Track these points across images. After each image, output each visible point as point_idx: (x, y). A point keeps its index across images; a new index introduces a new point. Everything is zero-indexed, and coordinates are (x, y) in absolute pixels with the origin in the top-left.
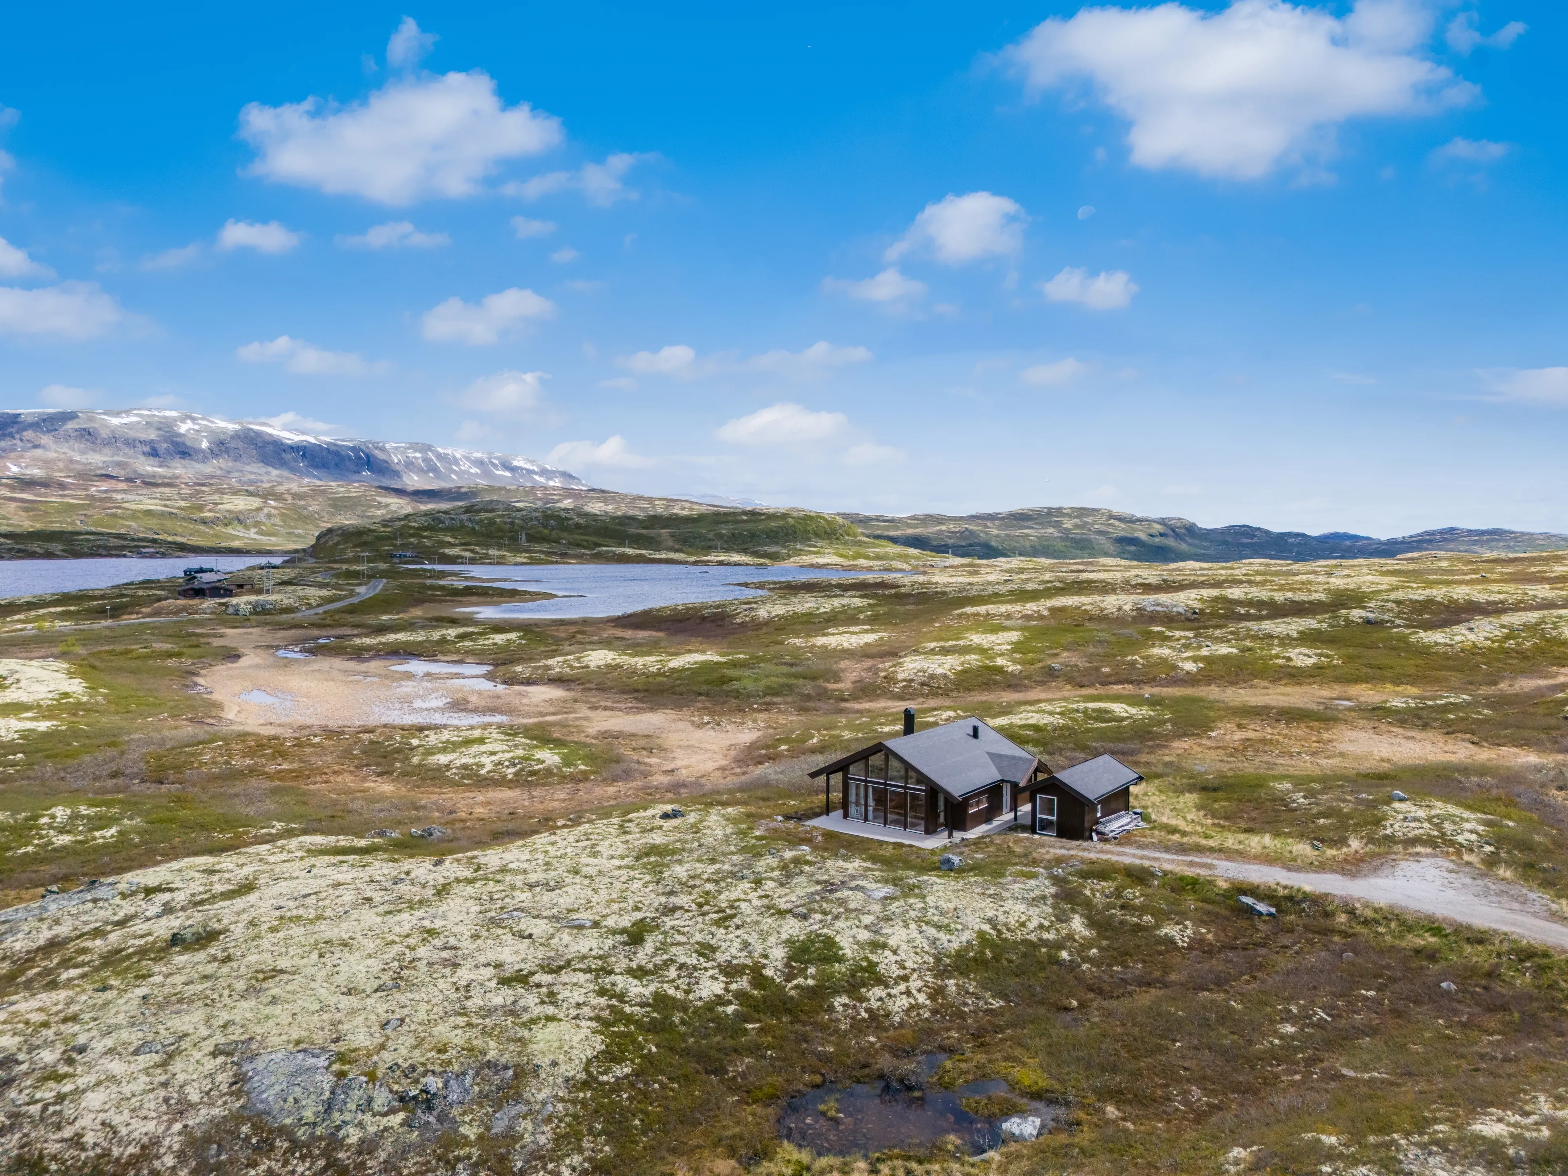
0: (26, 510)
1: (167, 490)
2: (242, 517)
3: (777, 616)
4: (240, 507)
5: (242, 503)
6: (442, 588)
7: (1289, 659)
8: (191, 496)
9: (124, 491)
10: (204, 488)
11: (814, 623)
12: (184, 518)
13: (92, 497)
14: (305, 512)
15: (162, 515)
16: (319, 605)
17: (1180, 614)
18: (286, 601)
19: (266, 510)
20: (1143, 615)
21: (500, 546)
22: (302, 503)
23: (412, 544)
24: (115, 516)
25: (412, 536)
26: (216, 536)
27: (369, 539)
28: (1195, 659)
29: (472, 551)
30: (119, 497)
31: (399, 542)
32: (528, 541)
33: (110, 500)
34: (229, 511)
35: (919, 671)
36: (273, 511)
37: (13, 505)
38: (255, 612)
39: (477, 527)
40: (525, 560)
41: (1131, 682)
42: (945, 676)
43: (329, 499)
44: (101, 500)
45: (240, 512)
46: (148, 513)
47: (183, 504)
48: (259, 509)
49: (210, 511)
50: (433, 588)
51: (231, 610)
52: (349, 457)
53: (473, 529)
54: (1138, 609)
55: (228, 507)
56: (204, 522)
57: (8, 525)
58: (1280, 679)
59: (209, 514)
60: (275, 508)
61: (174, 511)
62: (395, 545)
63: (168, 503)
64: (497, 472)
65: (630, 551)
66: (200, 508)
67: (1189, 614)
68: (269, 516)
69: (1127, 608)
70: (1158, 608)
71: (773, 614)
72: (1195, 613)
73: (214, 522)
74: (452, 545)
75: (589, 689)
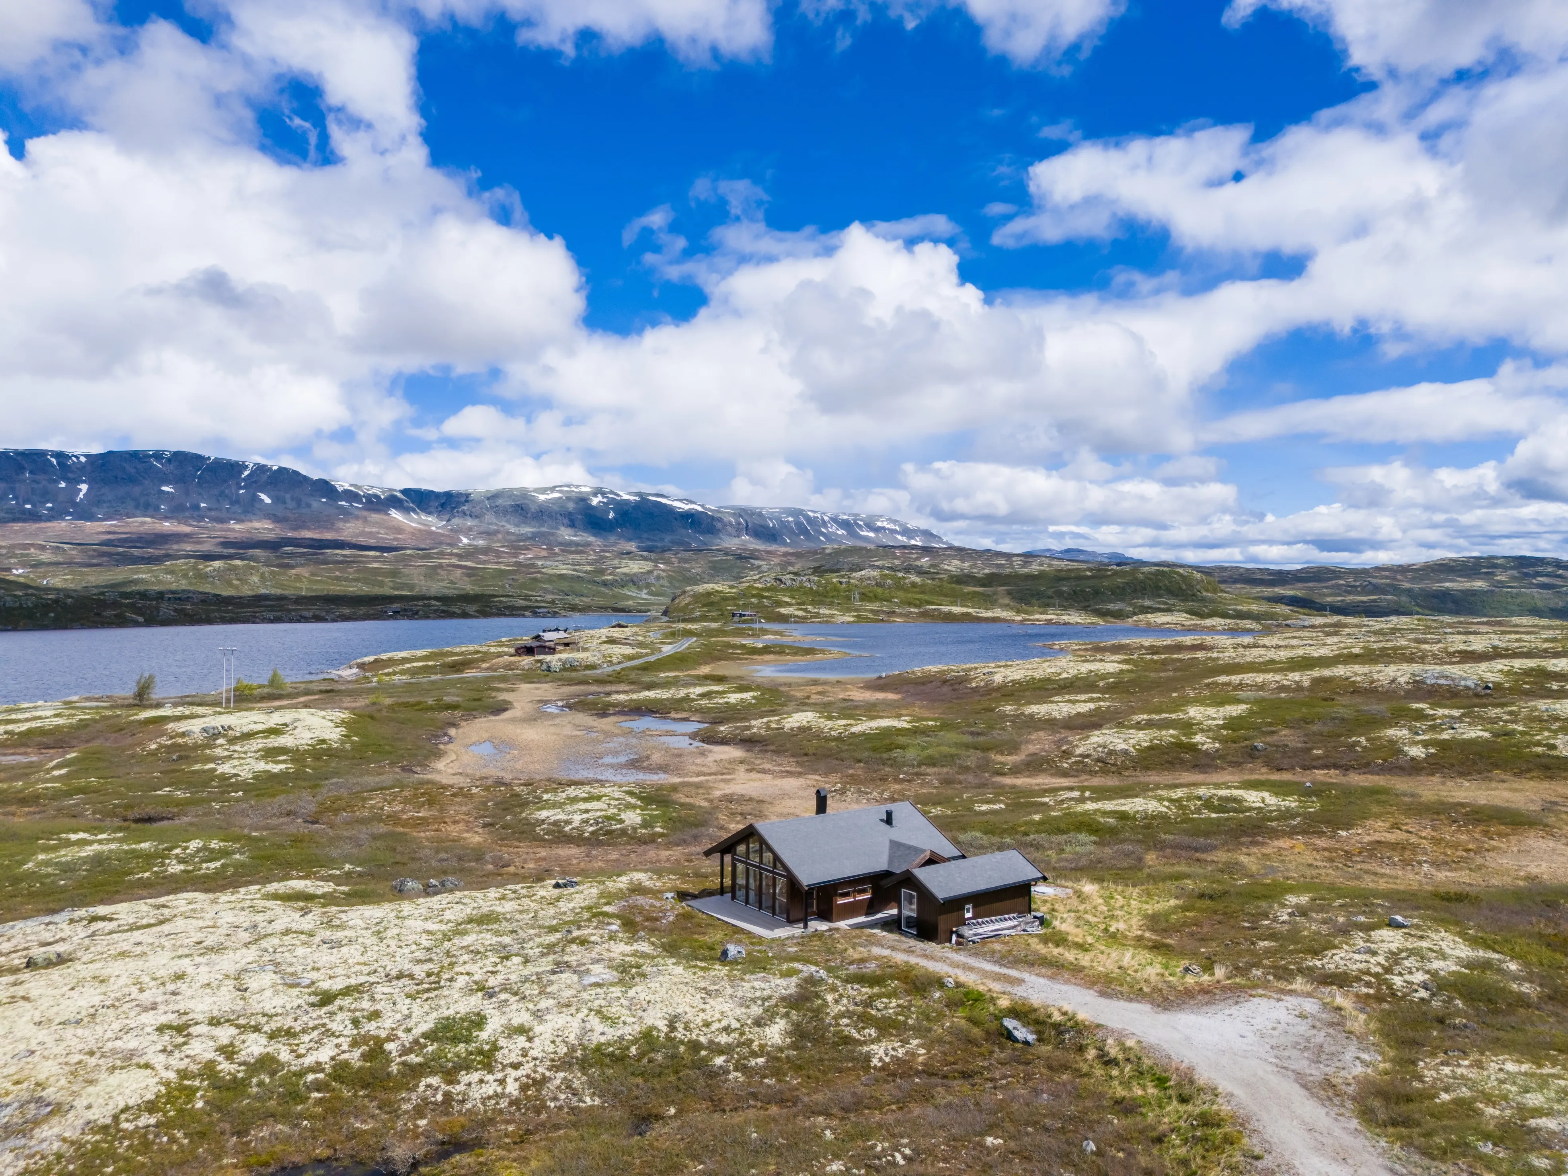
0: (469, 575)
1: (578, 557)
2: (635, 579)
3: (1012, 681)
4: (634, 571)
5: (635, 567)
6: (743, 646)
7: (1553, 747)
8: (597, 561)
9: (544, 558)
10: (608, 554)
11: (1047, 689)
12: (589, 581)
13: (518, 564)
14: (688, 574)
15: (572, 578)
16: (619, 663)
17: (1467, 688)
18: (591, 659)
19: (656, 573)
20: (1419, 689)
21: (831, 605)
23: (752, 603)
24: (535, 579)
25: (753, 596)
26: (614, 596)
27: (716, 599)
28: (1426, 744)
29: (805, 610)
30: (540, 563)
31: (741, 603)
32: (861, 600)
33: (533, 565)
34: (625, 574)
35: (1100, 746)
37: (459, 571)
38: (564, 669)
39: (814, 588)
40: (852, 619)
41: (1336, 766)
42: (1125, 752)
43: (710, 562)
44: (526, 566)
45: (634, 575)
46: (562, 577)
47: (589, 568)
48: (650, 572)
49: (610, 574)
50: (734, 647)
51: (544, 667)
53: (811, 589)
54: (1416, 681)
55: (624, 570)
56: (605, 584)
57: (455, 589)
58: (1529, 770)
59: (609, 577)
60: (663, 571)
61: (581, 575)
62: (737, 605)
63: (576, 567)
64: (862, 533)
65: (956, 610)
66: (602, 572)
67: (1480, 689)
68: (658, 578)
69: (1402, 680)
70: (1442, 681)
71: (1009, 679)
72: (1487, 688)
73: (613, 583)
74: (789, 604)
75: (766, 751)
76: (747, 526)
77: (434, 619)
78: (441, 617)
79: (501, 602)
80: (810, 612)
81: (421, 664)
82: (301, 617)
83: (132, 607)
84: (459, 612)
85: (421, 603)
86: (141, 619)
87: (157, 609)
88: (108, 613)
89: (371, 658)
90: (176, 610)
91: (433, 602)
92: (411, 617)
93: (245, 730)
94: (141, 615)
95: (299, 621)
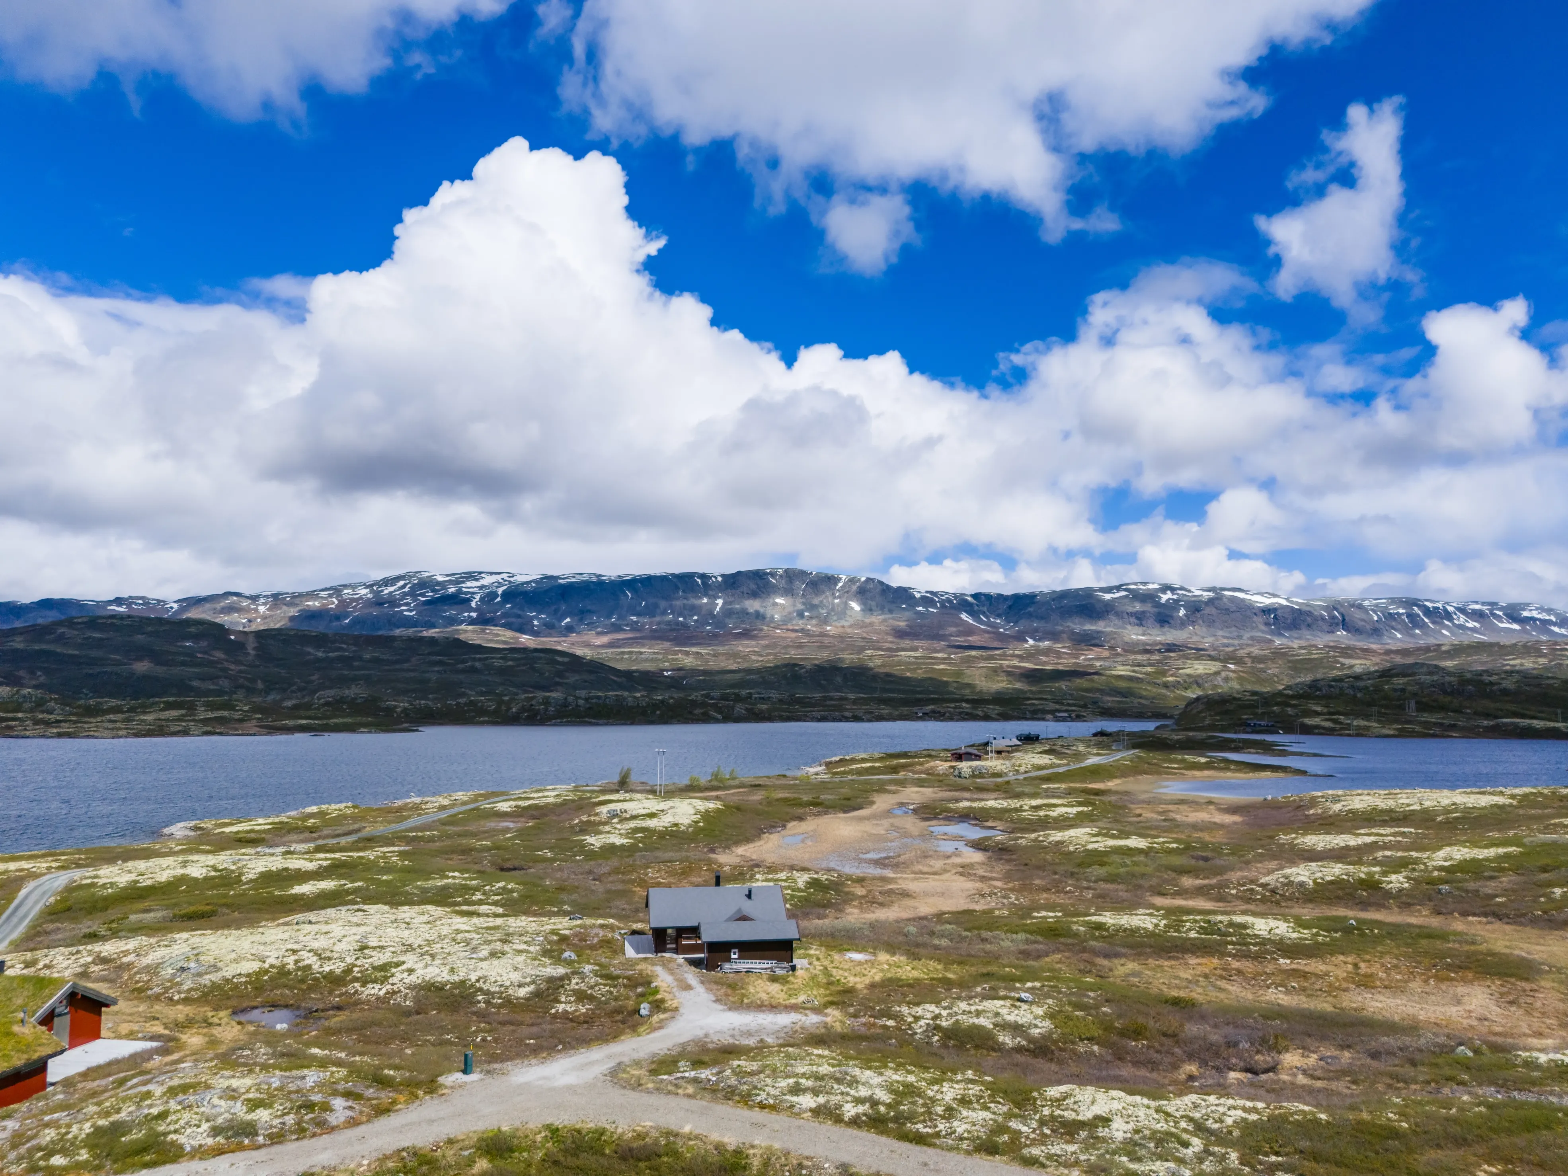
1: (1140, 657)
2: (1200, 681)
4: (1199, 672)
5: (1201, 667)
8: (1159, 662)
9: (1105, 659)
10: (1172, 654)
12: (1149, 683)
13: (1078, 665)
14: (1263, 675)
15: (1131, 679)
18: (999, 767)
19: (1223, 674)
21: (1367, 717)
22: (1262, 666)
23: (1274, 712)
26: (1176, 698)
29: (1335, 721)
30: (1100, 664)
31: (1260, 711)
32: (1418, 710)
33: (1092, 666)
34: (1189, 675)
36: (1231, 675)
38: (973, 776)
39: (1359, 695)
43: (1289, 661)
44: (1085, 667)
45: (1199, 676)
46: (1120, 678)
47: (1149, 669)
48: (1217, 673)
49: (1172, 676)
50: (1174, 761)
52: (1323, 618)
55: (1188, 671)
56: (1166, 686)
59: (1171, 679)
60: (1233, 671)
61: (1140, 676)
63: (1137, 668)
64: (1501, 625)
66: (1164, 673)
68: (1227, 679)
73: (1176, 685)
74: (1317, 714)
76: (1344, 620)
77: (958, 720)
78: (964, 719)
79: (1033, 704)
80: (1341, 723)
82: (843, 716)
83: (715, 707)
84: (980, 713)
85: (953, 705)
86: (720, 717)
87: (733, 708)
88: (698, 711)
89: (837, 759)
90: (747, 709)
91: (964, 705)
93: (634, 813)
94: (720, 713)
95: (840, 720)
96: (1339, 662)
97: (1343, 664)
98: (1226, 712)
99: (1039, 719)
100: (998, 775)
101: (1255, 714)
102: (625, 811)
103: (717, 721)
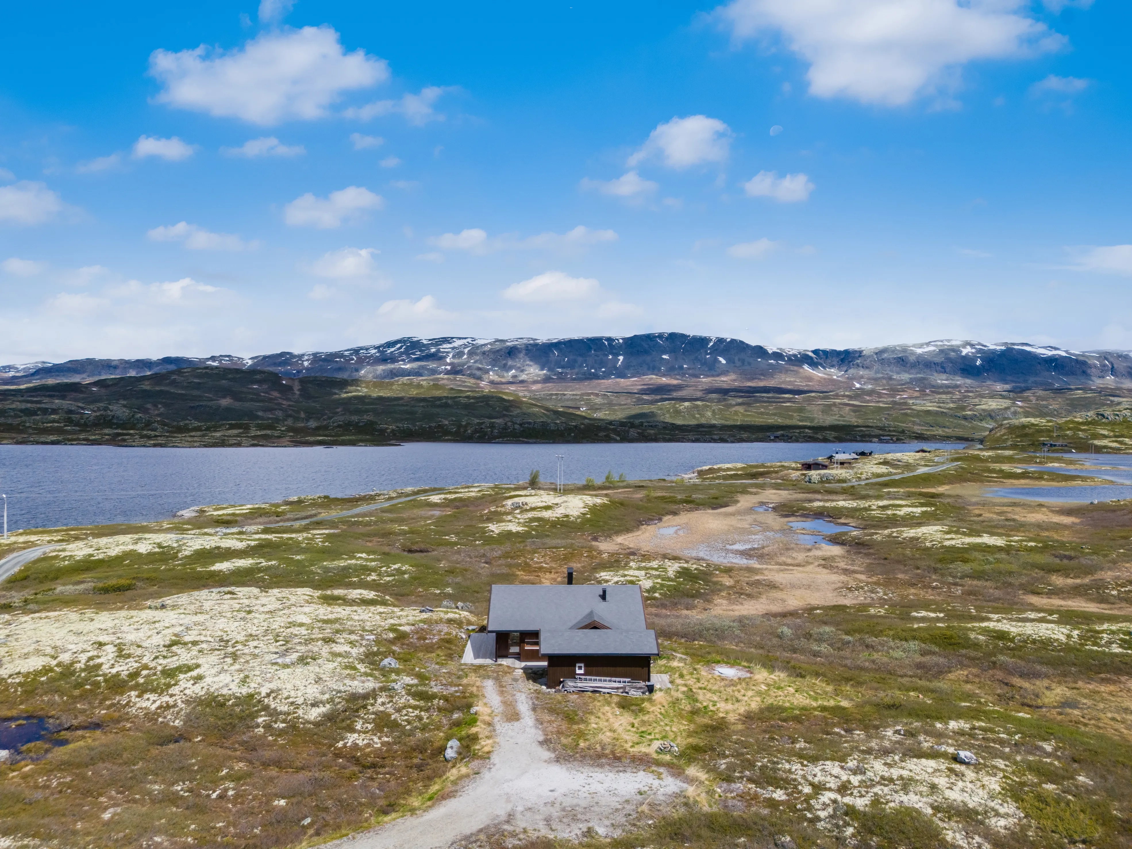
0: (854, 411)
1: (944, 396)
2: (993, 414)
4: (992, 407)
5: (994, 404)
6: (1001, 471)
8: (959, 400)
9: (916, 398)
10: (970, 394)
12: (951, 416)
13: (894, 403)
14: (1045, 410)
15: (937, 413)
16: (867, 479)
18: (844, 475)
19: (1012, 409)
22: (1044, 403)
23: (1067, 435)
24: (906, 414)
25: (1069, 429)
26: (973, 428)
27: (1030, 431)
30: (911, 402)
31: (1055, 435)
33: (906, 404)
34: (984, 410)
36: (1019, 409)
37: (848, 408)
38: (821, 482)
43: (1067, 399)
44: (900, 404)
45: (993, 410)
46: (928, 412)
47: (952, 405)
49: (970, 410)
50: (993, 471)
51: (807, 479)
55: (983, 407)
56: (965, 418)
57: (844, 421)
59: (969, 413)
61: (944, 411)
63: (942, 405)
66: (963, 408)
68: (1014, 413)
73: (973, 418)
74: (1105, 437)
75: (860, 553)
76: (1113, 367)
77: (802, 442)
78: (807, 441)
79: (862, 431)
80: (1126, 444)
81: (733, 473)
82: (712, 439)
83: (614, 431)
84: (820, 437)
85: (798, 431)
86: (618, 438)
87: (628, 432)
88: (602, 434)
89: (707, 468)
90: (638, 433)
91: (807, 430)
92: (785, 441)
93: (533, 506)
94: (618, 435)
95: (710, 442)
96: (1109, 400)
97: (1112, 401)
98: (1026, 435)
99: (867, 441)
100: (844, 481)
101: (1051, 437)
102: (526, 504)
103: (616, 441)
